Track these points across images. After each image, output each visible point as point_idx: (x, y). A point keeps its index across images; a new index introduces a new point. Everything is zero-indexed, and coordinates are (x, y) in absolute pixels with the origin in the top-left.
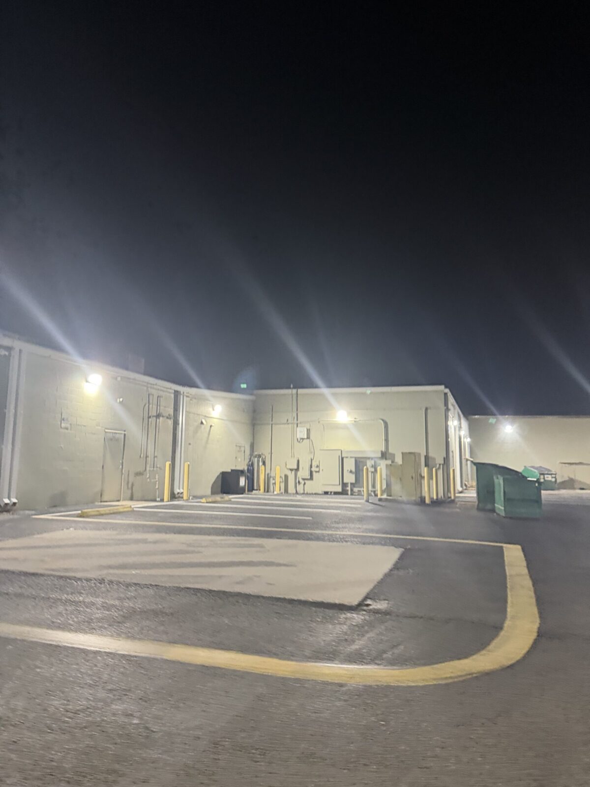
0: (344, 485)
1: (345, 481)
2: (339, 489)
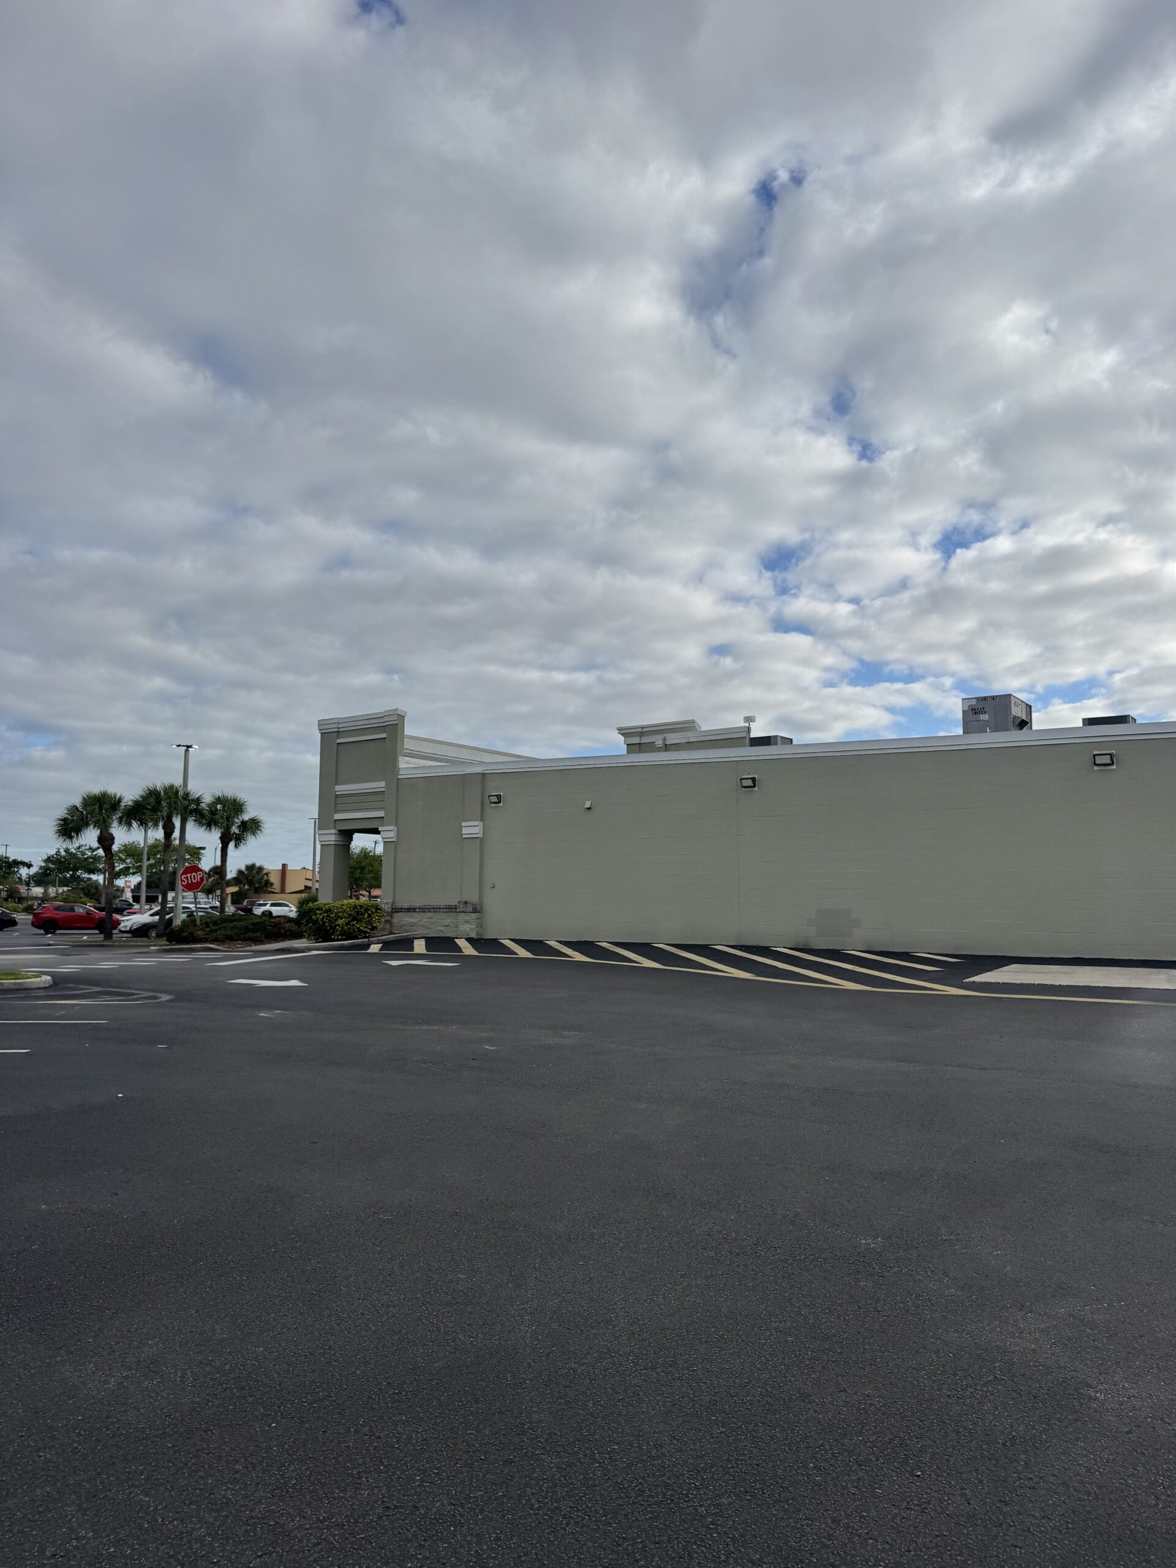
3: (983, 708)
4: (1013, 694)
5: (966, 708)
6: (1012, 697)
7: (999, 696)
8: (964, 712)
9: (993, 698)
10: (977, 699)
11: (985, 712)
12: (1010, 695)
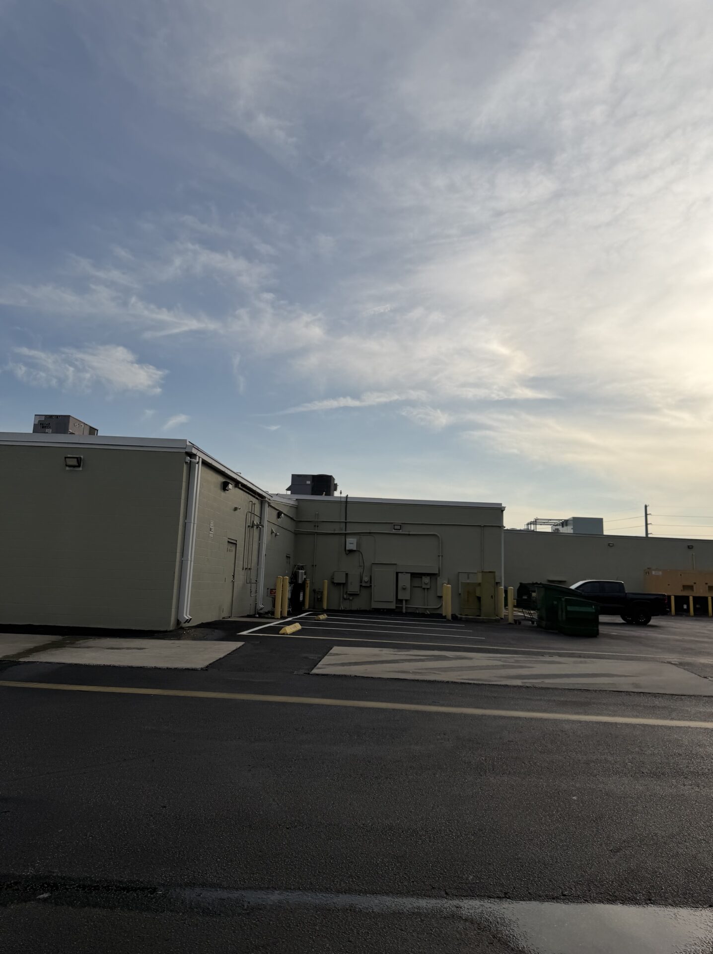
0: (399, 601)
1: (400, 598)
2: (393, 606)
3: (49, 424)
4: (71, 415)
5: (36, 423)
6: (71, 418)
7: (61, 416)
8: (34, 424)
9: (57, 417)
10: (46, 416)
11: (50, 427)
12: (69, 416)
